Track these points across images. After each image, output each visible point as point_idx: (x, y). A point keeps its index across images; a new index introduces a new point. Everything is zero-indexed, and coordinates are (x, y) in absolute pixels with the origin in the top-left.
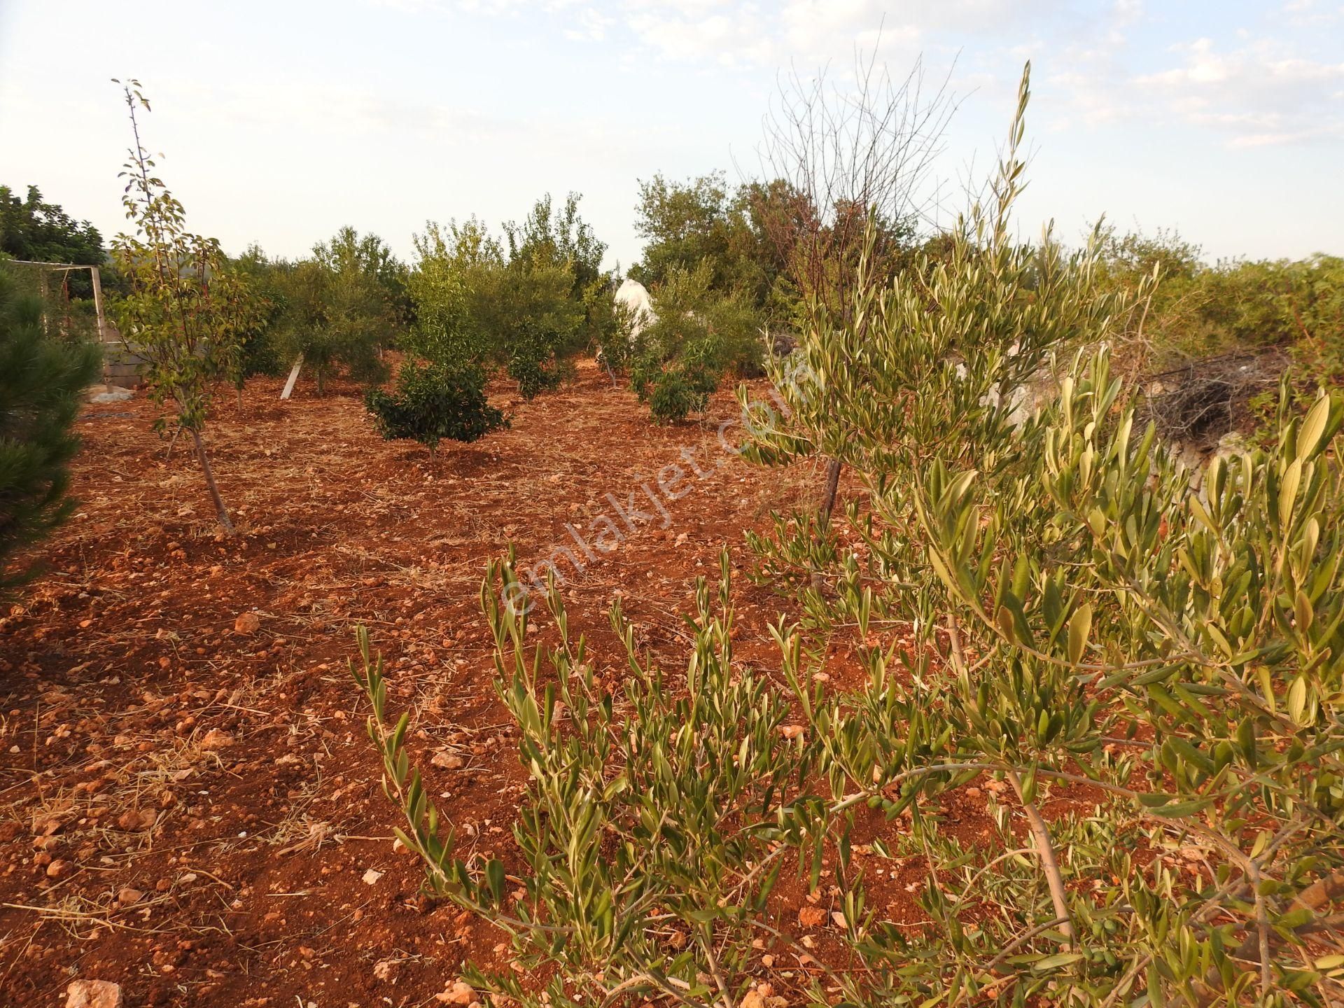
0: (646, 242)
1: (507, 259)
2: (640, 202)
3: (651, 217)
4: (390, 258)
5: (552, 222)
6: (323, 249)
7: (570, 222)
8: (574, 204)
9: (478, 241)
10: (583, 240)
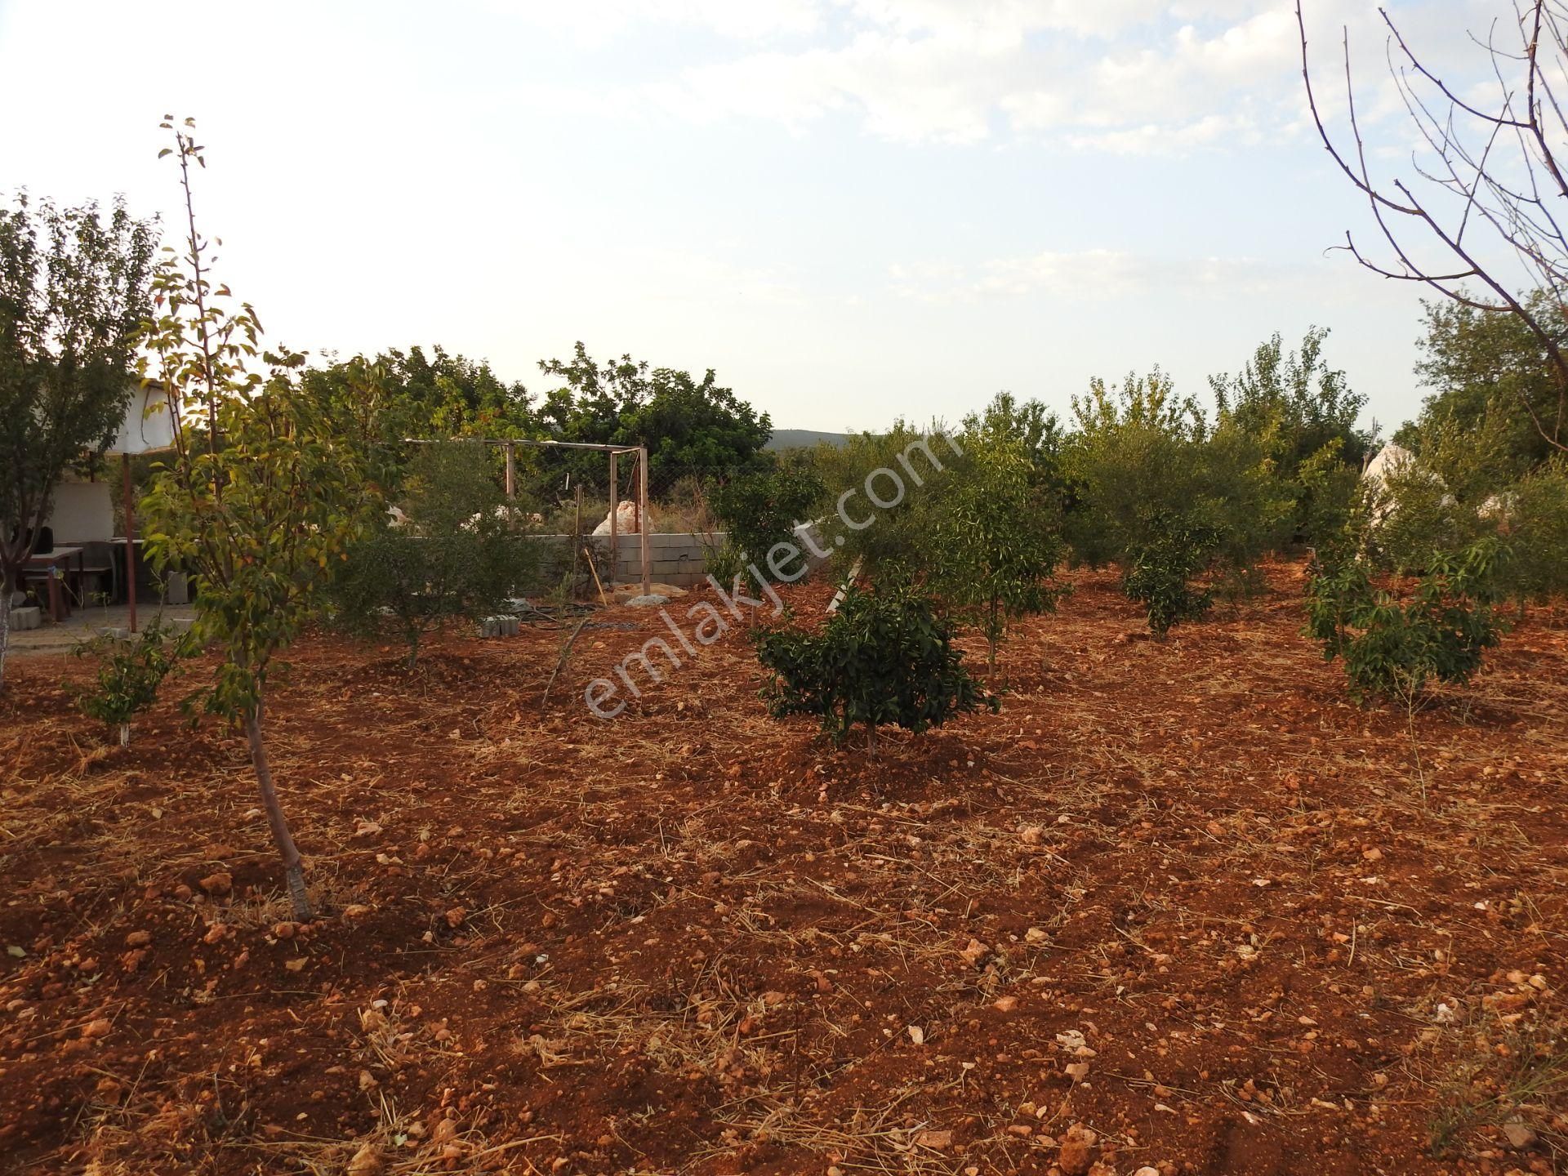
0: (1436, 391)
1: (1211, 420)
2: (1425, 332)
3: (1441, 352)
4: (1055, 429)
5: (1281, 369)
6: (974, 421)
7: (1308, 368)
8: (1315, 343)
9: (1158, 403)
10: (1329, 392)
